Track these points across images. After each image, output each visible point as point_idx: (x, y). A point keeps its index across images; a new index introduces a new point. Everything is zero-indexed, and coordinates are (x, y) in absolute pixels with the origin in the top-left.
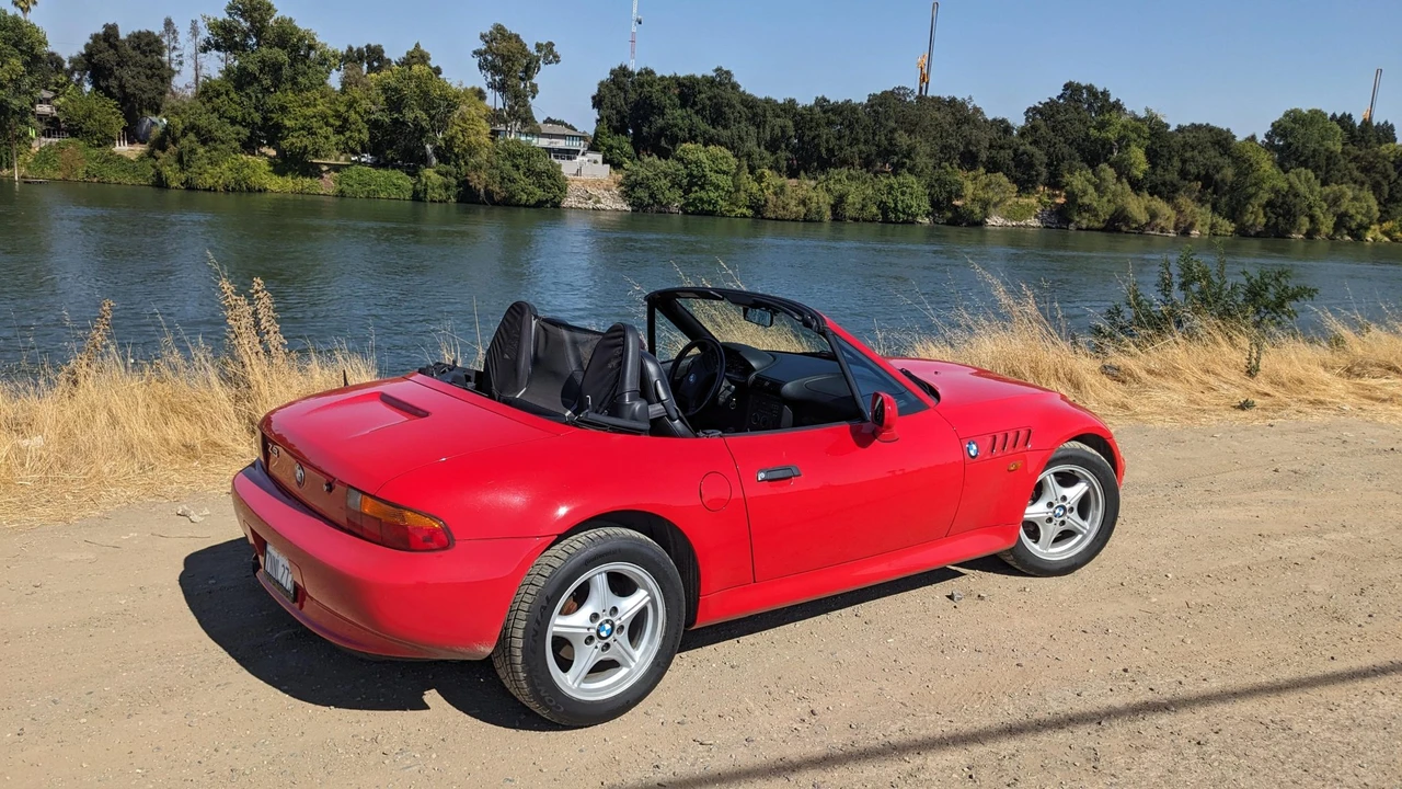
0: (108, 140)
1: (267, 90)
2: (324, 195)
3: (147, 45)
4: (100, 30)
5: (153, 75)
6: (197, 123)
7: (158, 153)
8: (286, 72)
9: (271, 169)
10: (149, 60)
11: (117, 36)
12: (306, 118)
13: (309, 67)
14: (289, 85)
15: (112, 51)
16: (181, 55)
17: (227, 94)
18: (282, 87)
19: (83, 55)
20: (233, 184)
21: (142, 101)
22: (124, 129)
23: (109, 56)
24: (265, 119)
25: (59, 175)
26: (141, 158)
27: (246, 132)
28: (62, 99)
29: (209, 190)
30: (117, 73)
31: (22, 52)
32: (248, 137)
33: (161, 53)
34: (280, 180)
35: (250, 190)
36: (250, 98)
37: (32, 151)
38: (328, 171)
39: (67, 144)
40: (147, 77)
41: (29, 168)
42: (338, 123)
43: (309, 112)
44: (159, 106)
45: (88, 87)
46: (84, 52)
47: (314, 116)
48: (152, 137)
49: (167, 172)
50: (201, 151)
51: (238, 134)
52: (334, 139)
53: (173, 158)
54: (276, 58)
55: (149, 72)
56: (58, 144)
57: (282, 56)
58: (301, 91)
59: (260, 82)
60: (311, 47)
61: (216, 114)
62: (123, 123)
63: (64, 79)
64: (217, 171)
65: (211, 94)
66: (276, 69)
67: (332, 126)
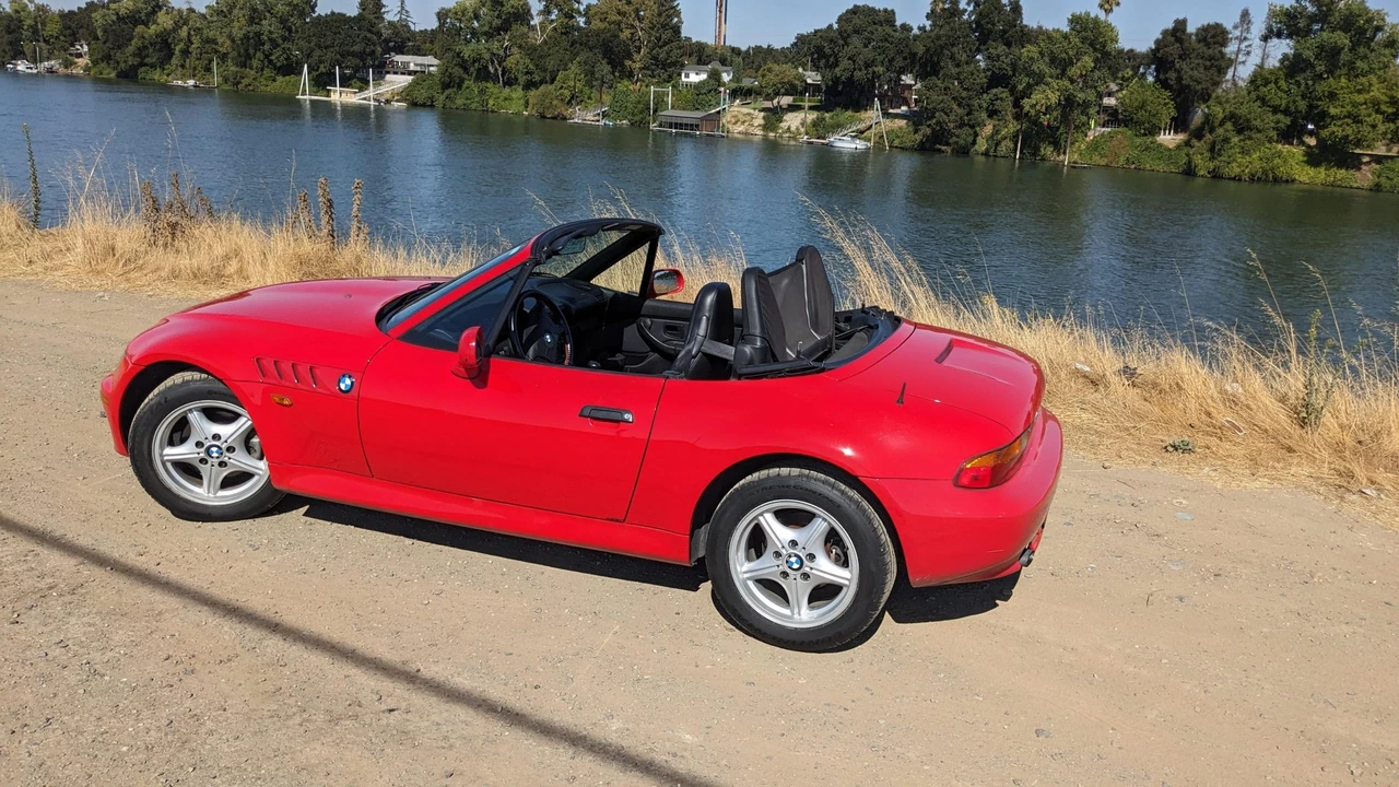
0: (1154, 130)
1: (1320, 76)
2: (1358, 188)
3: (1214, 36)
4: (1170, 25)
5: (1211, 67)
6: (1237, 112)
7: (1194, 142)
8: (1345, 56)
9: (1305, 159)
10: (1211, 51)
11: (1184, 31)
12: (1355, 105)
13: (1373, 50)
14: (1345, 71)
15: (1178, 45)
16: (1250, 46)
17: (1276, 83)
18: (1338, 72)
19: (1152, 50)
20: (1259, 174)
21: (1196, 92)
22: (1173, 119)
23: (1174, 49)
24: (1311, 107)
25: (1103, 162)
26: (1178, 147)
27: (1288, 121)
28: (1124, 92)
29: (1234, 179)
30: (1177, 66)
31: (1095, 50)
32: (1288, 126)
33: (1224, 43)
34: (1312, 171)
35: (1276, 180)
36: (1299, 86)
37: (1087, 139)
38: (1368, 163)
39: (1116, 133)
40: (1205, 69)
41: (1081, 154)
42: (1390, 110)
43: (1360, 98)
44: (1210, 96)
45: (1150, 79)
46: (1153, 47)
47: (1365, 103)
48: (1192, 127)
49: (1198, 160)
50: (1235, 140)
51: (1277, 122)
52: (1381, 128)
53: (1206, 147)
54: (1336, 43)
55: (1208, 63)
56: (1109, 133)
57: (1342, 39)
58: (1357, 76)
59: (1312, 66)
60: (1379, 29)
61: (1258, 103)
62: (1173, 113)
63: (1131, 73)
64: (1244, 161)
65: (1259, 82)
66: (1335, 51)
67: (1383, 113)
